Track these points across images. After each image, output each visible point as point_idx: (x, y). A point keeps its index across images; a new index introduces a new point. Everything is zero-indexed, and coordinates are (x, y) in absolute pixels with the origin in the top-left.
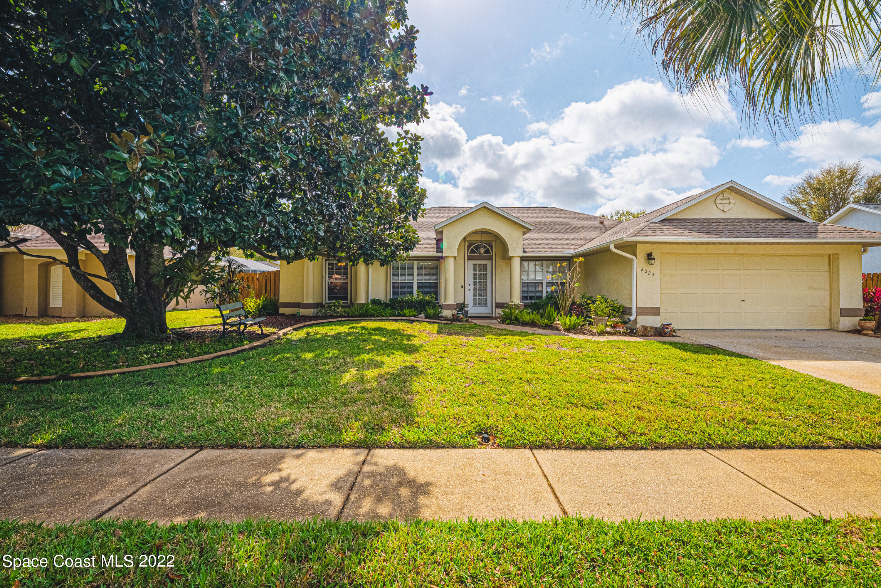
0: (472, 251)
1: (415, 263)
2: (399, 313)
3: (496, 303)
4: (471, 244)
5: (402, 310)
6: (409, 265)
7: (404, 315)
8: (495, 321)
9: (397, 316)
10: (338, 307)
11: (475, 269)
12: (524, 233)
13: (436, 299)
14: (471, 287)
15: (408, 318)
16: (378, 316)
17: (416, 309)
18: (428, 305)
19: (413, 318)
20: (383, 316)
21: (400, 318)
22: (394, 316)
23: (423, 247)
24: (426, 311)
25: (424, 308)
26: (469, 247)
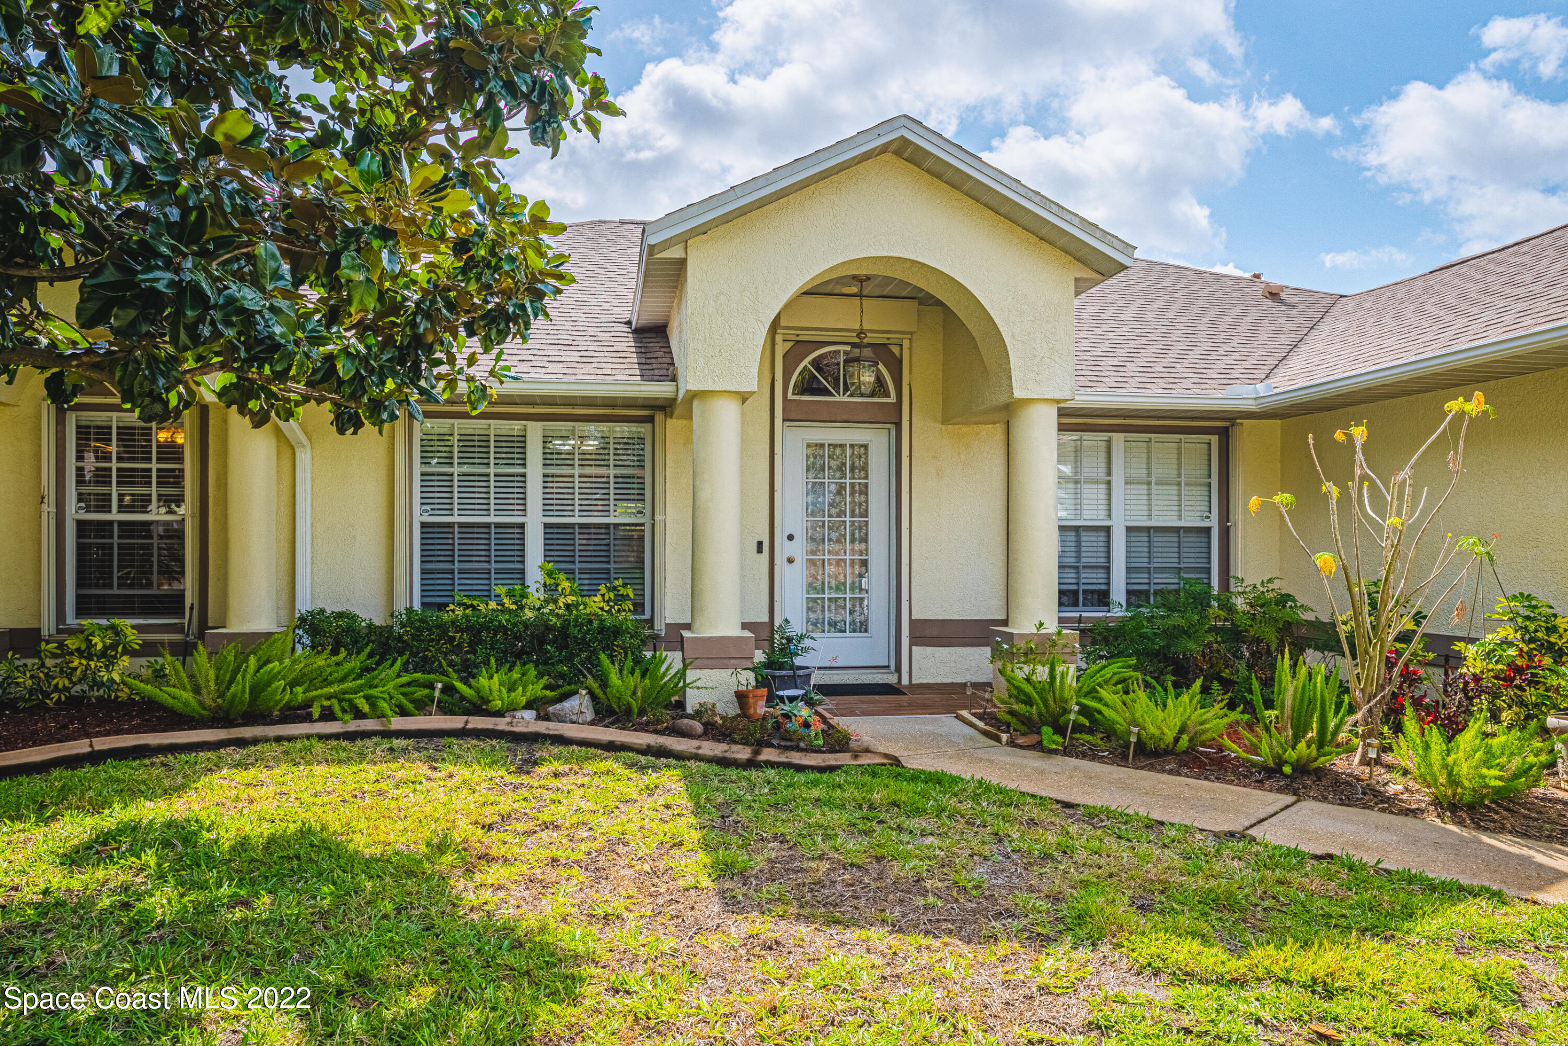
0: (809, 386)
1: (535, 431)
2: (449, 689)
3: (912, 622)
4: (800, 348)
5: (468, 673)
6: (501, 440)
7: (479, 707)
8: (946, 723)
9: (445, 710)
10: (108, 656)
11: (815, 466)
12: (1081, 287)
13: (638, 607)
14: (798, 549)
15: (501, 724)
16: (328, 716)
17: (544, 665)
18: (608, 648)
19: (527, 721)
20: (359, 715)
21: (456, 722)
22: (421, 706)
23: (575, 356)
24: (604, 684)
25: (593, 664)
26: (791, 360)
